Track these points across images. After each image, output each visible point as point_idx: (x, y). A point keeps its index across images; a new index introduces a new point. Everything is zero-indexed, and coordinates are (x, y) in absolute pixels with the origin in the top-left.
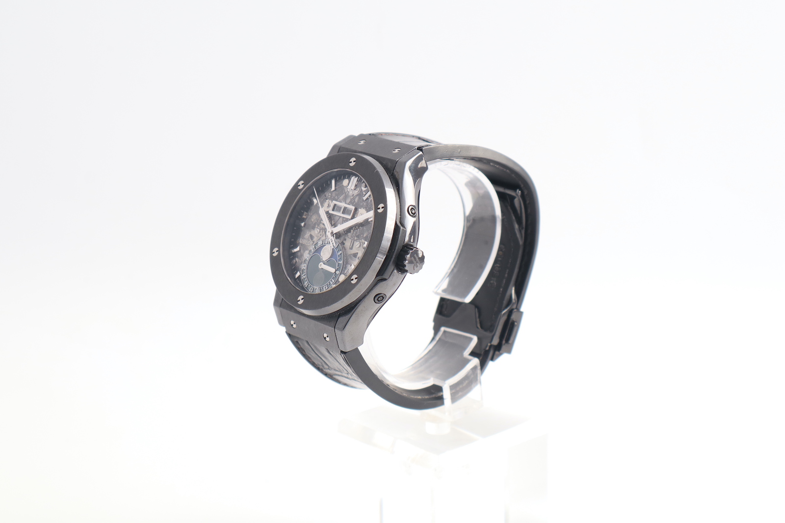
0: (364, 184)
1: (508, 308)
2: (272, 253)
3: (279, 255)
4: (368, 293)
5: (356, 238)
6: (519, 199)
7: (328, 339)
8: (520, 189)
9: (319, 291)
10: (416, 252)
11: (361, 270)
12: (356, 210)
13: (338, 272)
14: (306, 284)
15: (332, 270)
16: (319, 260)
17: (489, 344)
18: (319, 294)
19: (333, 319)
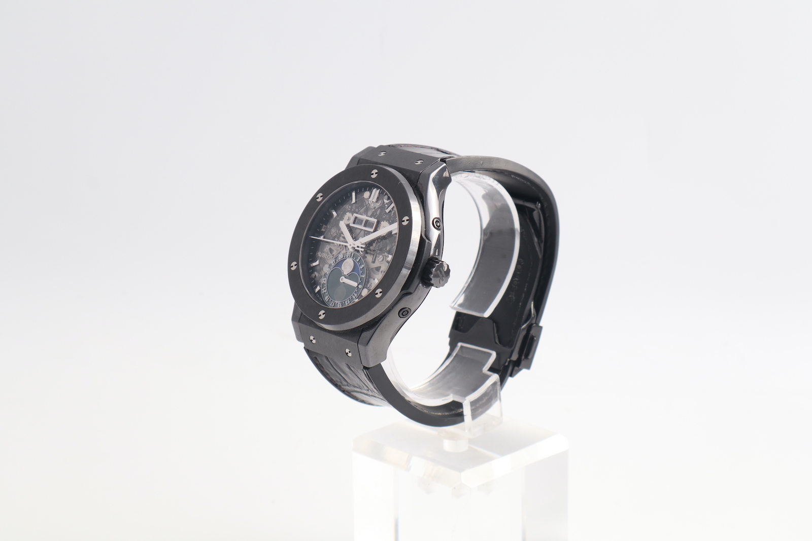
0: (386, 197)
1: (528, 323)
2: (290, 267)
3: (298, 269)
4: (393, 307)
5: (378, 252)
6: (539, 212)
7: (350, 355)
8: (540, 202)
9: (341, 306)
10: (442, 265)
11: (385, 284)
12: (378, 223)
13: (360, 286)
14: (326, 299)
15: (355, 284)
16: (340, 274)
17: (508, 360)
18: (341, 308)
19: (356, 334)
